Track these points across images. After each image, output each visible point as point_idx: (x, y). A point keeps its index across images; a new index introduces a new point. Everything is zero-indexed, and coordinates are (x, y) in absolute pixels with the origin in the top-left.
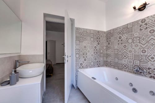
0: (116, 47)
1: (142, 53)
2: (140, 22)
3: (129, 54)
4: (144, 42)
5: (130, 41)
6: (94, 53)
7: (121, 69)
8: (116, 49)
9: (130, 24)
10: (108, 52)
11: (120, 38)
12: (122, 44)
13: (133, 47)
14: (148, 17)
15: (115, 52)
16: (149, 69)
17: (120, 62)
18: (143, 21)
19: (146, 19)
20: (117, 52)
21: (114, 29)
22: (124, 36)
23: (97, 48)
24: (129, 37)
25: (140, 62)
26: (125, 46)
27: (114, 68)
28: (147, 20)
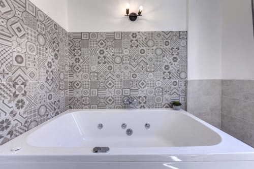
0: (94, 68)
1: (132, 78)
2: (130, 35)
3: (116, 80)
4: (134, 63)
5: (118, 60)
6: (47, 79)
7: (103, 107)
8: (94, 72)
9: (118, 33)
10: (75, 78)
11: (102, 52)
12: (105, 63)
13: (122, 70)
14: (139, 32)
15: (92, 78)
16: (140, 97)
17: (101, 94)
18: (134, 35)
19: (137, 34)
20: (96, 78)
21: (89, 33)
22: (108, 50)
23: (53, 67)
24: (117, 53)
25: (130, 90)
26: (110, 68)
27: (90, 108)
28: (138, 36)
